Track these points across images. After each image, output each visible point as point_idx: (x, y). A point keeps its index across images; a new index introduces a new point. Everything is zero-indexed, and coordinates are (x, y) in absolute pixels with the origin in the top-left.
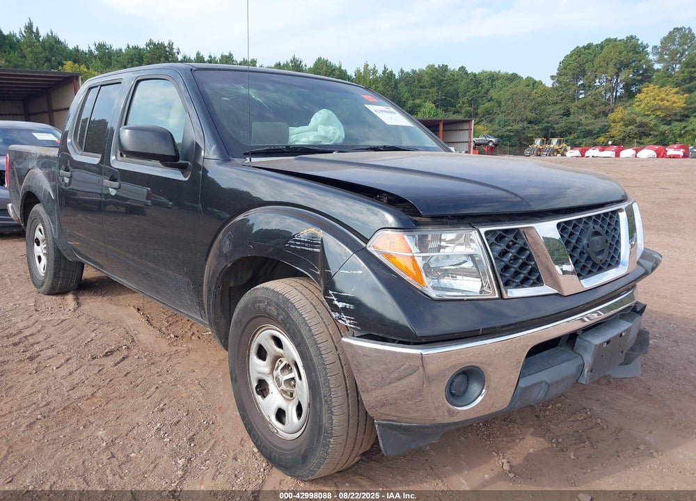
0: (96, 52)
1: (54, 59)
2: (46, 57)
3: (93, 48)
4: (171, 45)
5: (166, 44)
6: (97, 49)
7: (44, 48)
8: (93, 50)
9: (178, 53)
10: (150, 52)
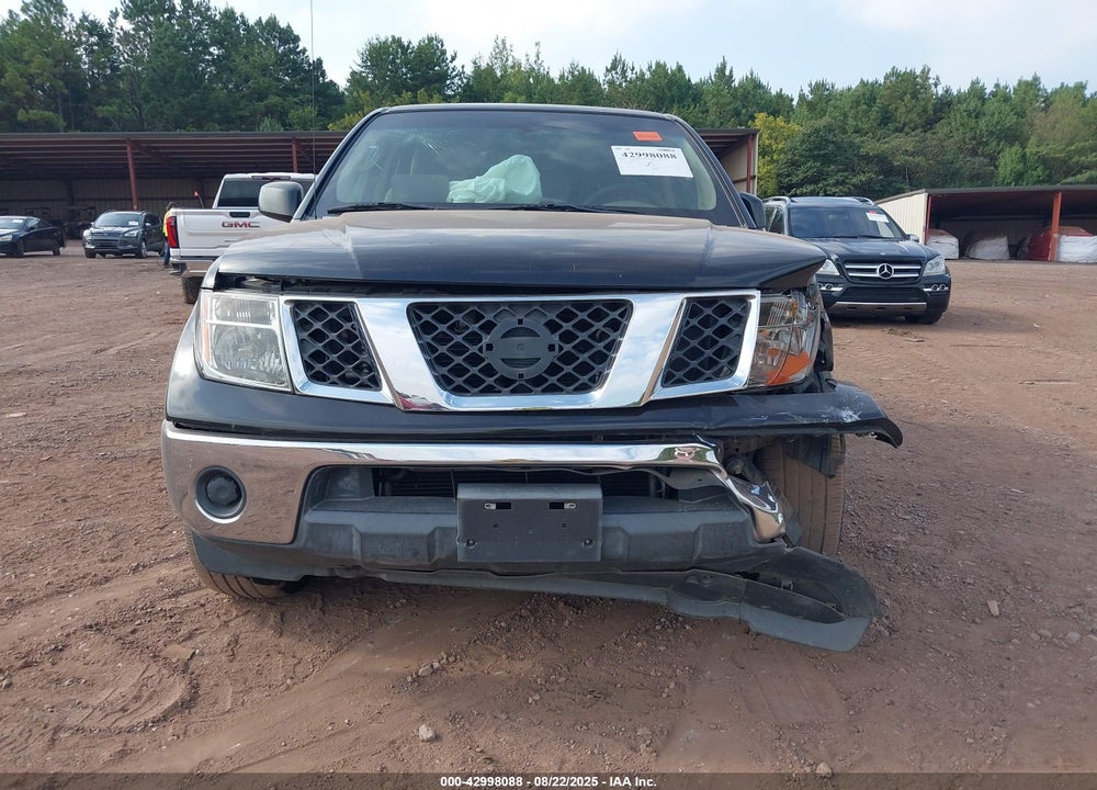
0: (810, 97)
1: (744, 111)
2: (735, 109)
3: (807, 91)
4: (925, 73)
5: (918, 73)
6: (812, 92)
7: (734, 97)
8: (807, 93)
9: (936, 85)
10: (889, 88)
